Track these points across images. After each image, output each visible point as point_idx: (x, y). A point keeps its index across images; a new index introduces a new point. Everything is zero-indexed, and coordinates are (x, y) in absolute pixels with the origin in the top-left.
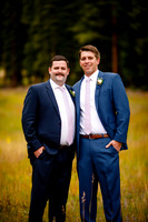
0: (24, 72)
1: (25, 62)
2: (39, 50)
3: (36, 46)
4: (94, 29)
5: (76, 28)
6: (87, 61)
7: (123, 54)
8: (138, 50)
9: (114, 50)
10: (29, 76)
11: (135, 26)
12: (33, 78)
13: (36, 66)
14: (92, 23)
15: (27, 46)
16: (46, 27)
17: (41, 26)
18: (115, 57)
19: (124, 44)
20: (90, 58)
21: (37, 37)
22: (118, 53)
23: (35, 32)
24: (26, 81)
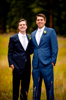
0: (7, 26)
1: (8, 22)
2: (15, 16)
3: (14, 14)
4: (42, 6)
5: (33, 6)
6: (40, 21)
7: (55, 19)
8: (63, 17)
9: (51, 17)
10: (10, 28)
11: (61, 5)
12: (12, 29)
13: (13, 23)
14: (41, 3)
15: (9, 14)
16: (18, 5)
17: (16, 4)
18: (51, 20)
19: (56, 14)
20: (42, 20)
21: (14, 10)
22: (53, 18)
23: (13, 7)
24: (8, 31)
